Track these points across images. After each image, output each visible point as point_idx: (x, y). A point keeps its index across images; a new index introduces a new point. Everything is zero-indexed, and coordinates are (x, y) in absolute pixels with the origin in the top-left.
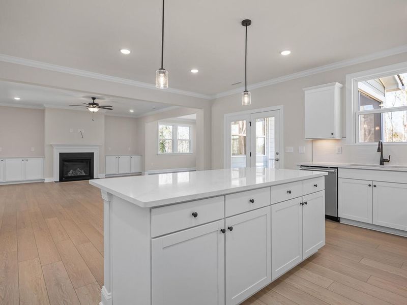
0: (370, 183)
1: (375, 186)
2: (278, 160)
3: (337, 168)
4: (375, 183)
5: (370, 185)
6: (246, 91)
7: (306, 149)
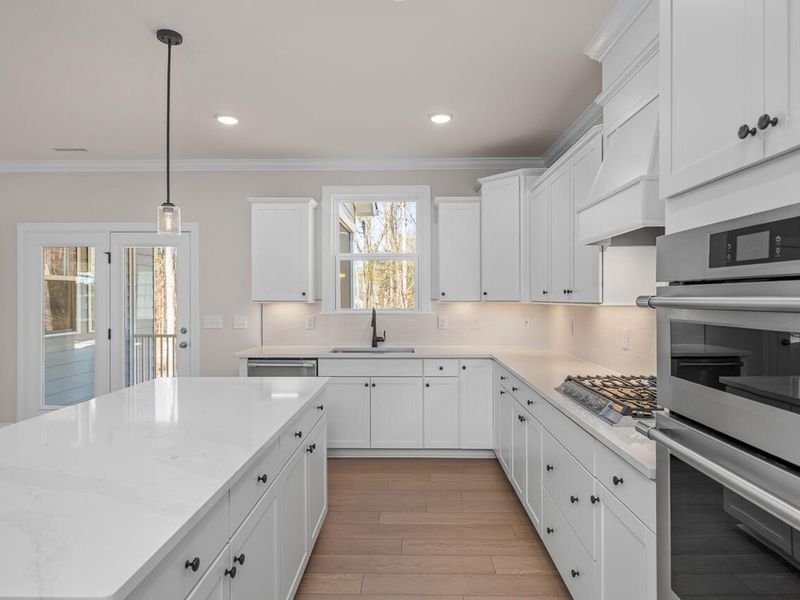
0: (367, 380)
1: (374, 385)
2: (186, 346)
3: (317, 359)
4: (374, 381)
5: (367, 385)
6: (168, 203)
7: (250, 322)
